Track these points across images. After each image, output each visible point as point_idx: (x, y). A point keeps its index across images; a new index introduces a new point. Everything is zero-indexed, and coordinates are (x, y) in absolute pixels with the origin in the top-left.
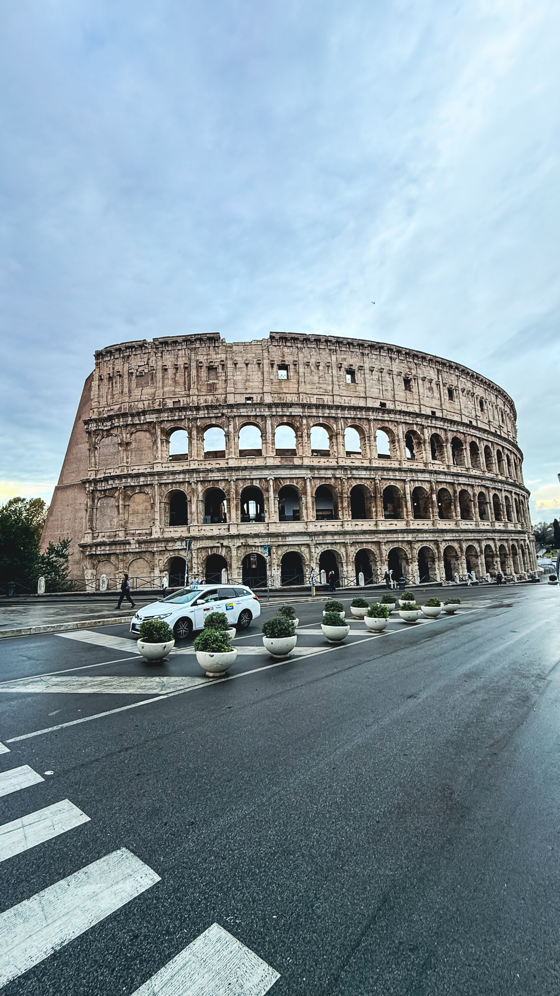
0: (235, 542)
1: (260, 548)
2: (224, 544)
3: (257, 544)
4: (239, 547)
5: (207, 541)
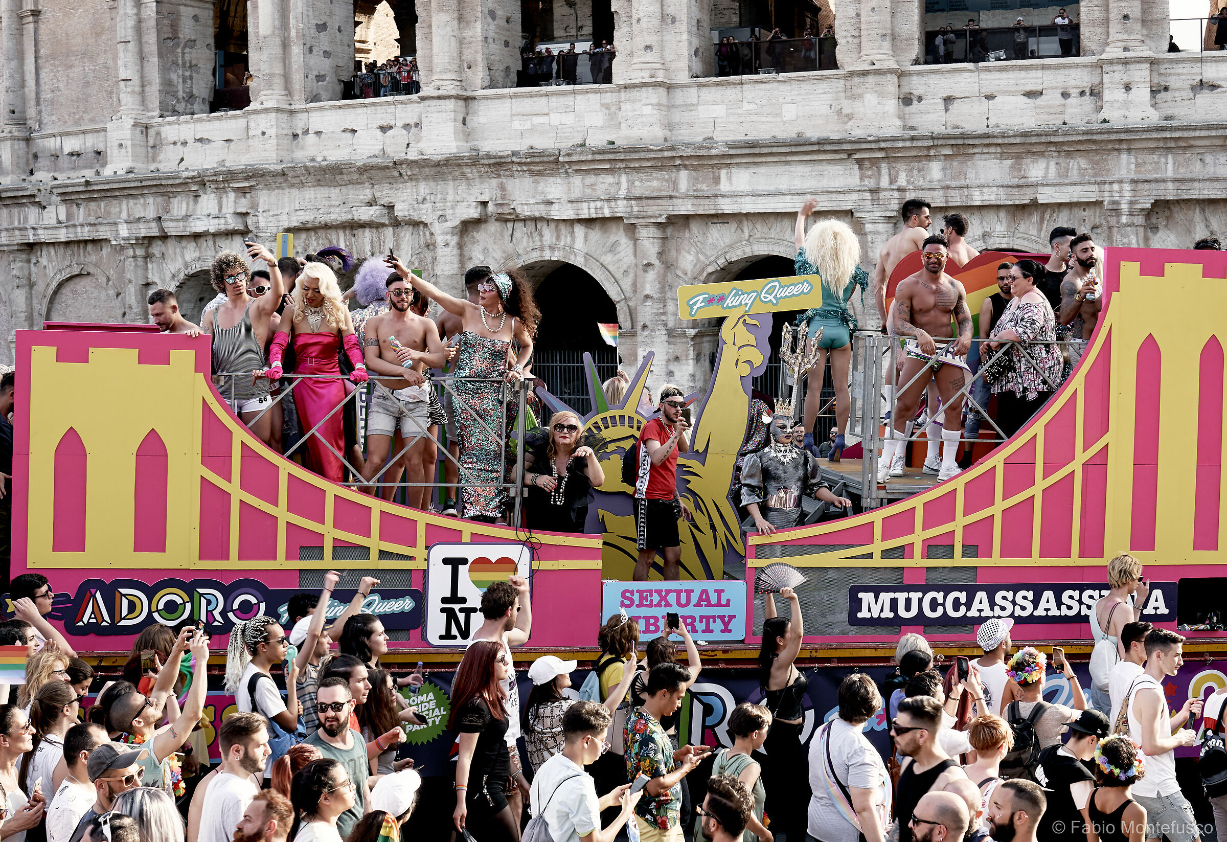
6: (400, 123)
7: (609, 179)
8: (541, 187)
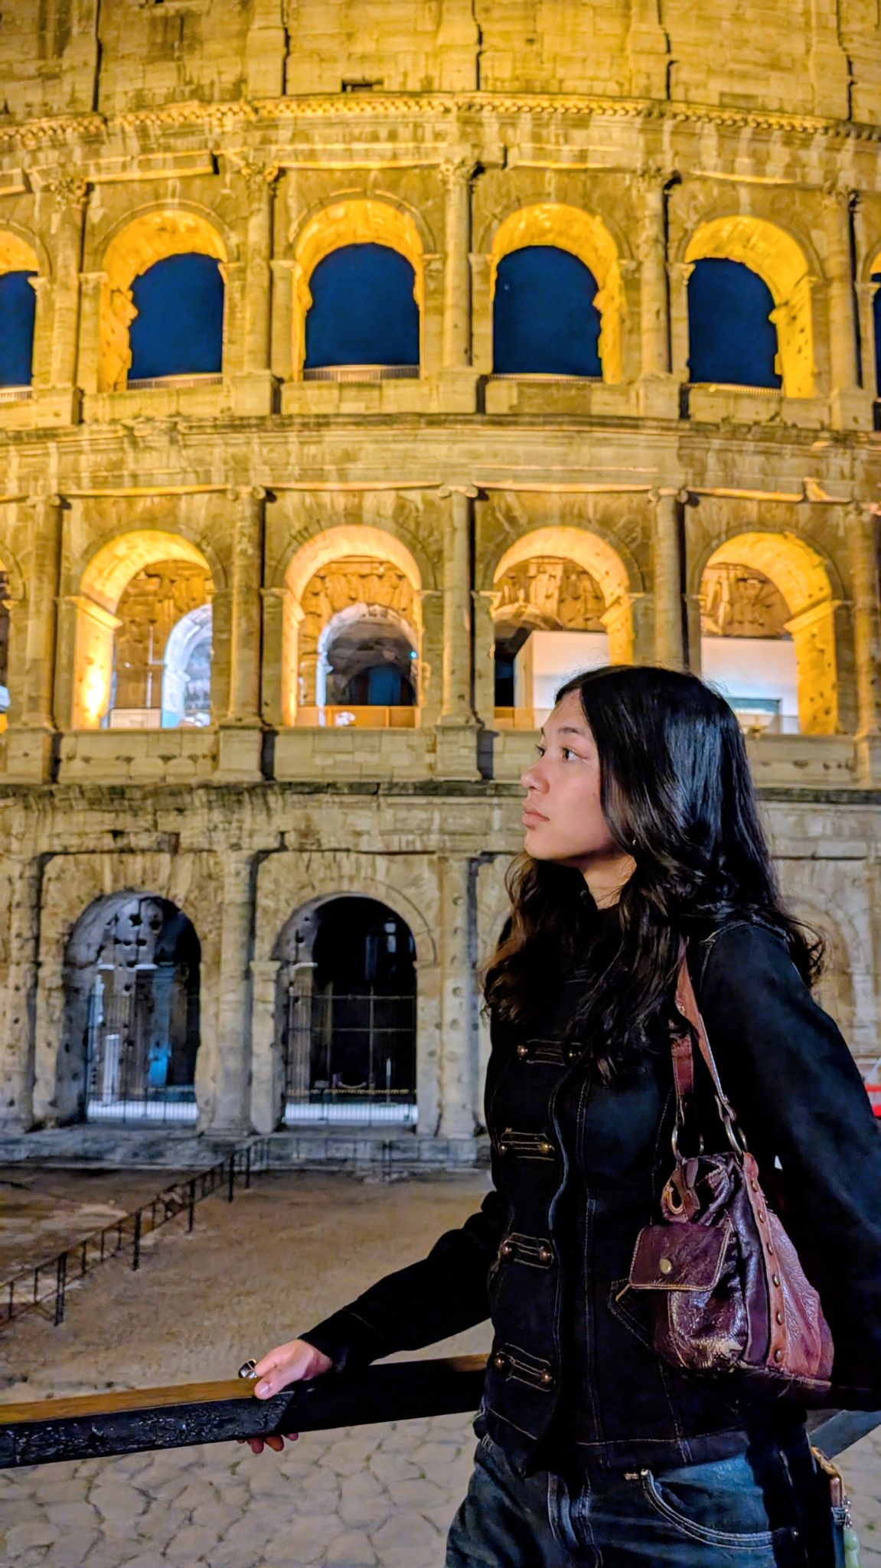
0: (247, 826)
1: (381, 862)
2: (185, 841)
3: (364, 844)
4: (263, 855)
5: (96, 816)
6: (186, 753)
7: (422, 815)
8: (350, 819)
